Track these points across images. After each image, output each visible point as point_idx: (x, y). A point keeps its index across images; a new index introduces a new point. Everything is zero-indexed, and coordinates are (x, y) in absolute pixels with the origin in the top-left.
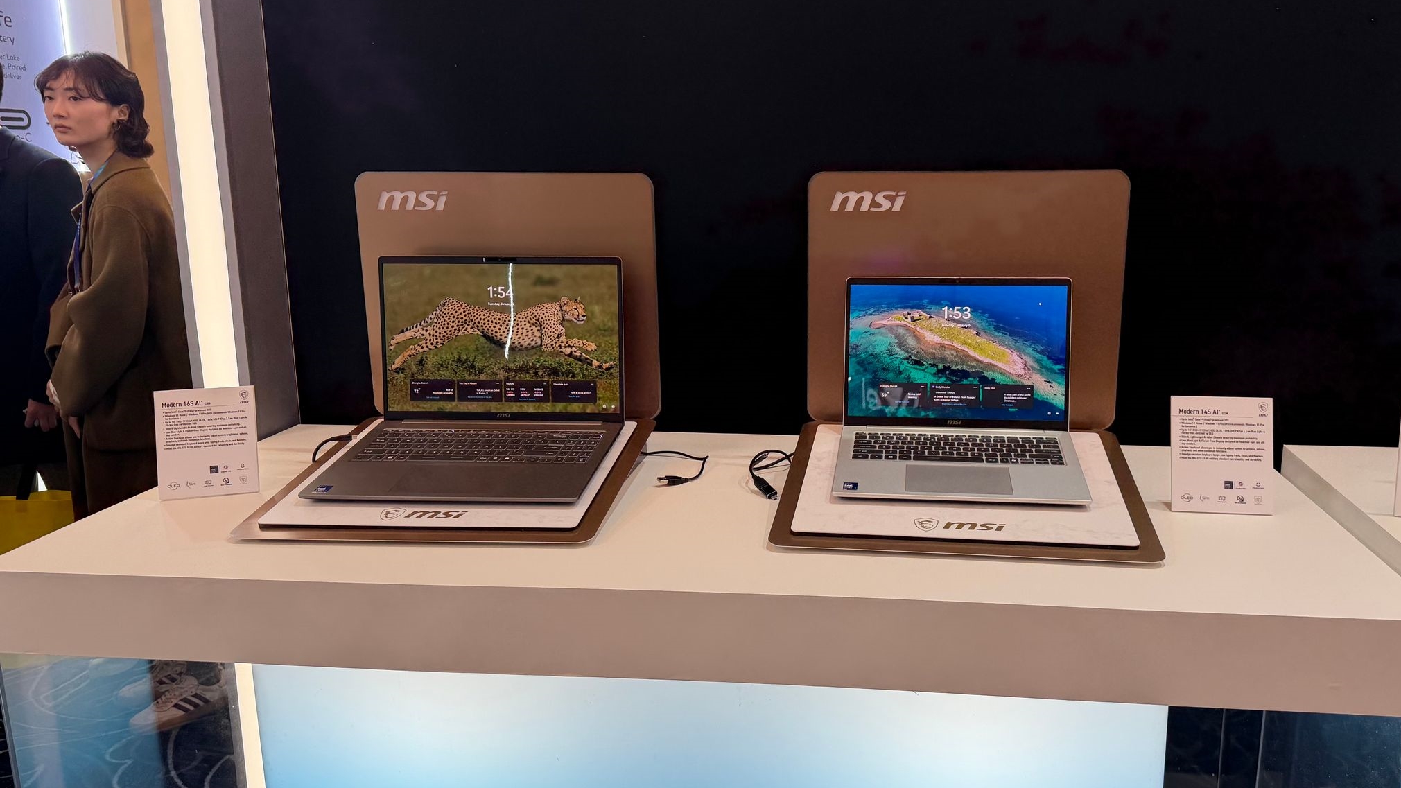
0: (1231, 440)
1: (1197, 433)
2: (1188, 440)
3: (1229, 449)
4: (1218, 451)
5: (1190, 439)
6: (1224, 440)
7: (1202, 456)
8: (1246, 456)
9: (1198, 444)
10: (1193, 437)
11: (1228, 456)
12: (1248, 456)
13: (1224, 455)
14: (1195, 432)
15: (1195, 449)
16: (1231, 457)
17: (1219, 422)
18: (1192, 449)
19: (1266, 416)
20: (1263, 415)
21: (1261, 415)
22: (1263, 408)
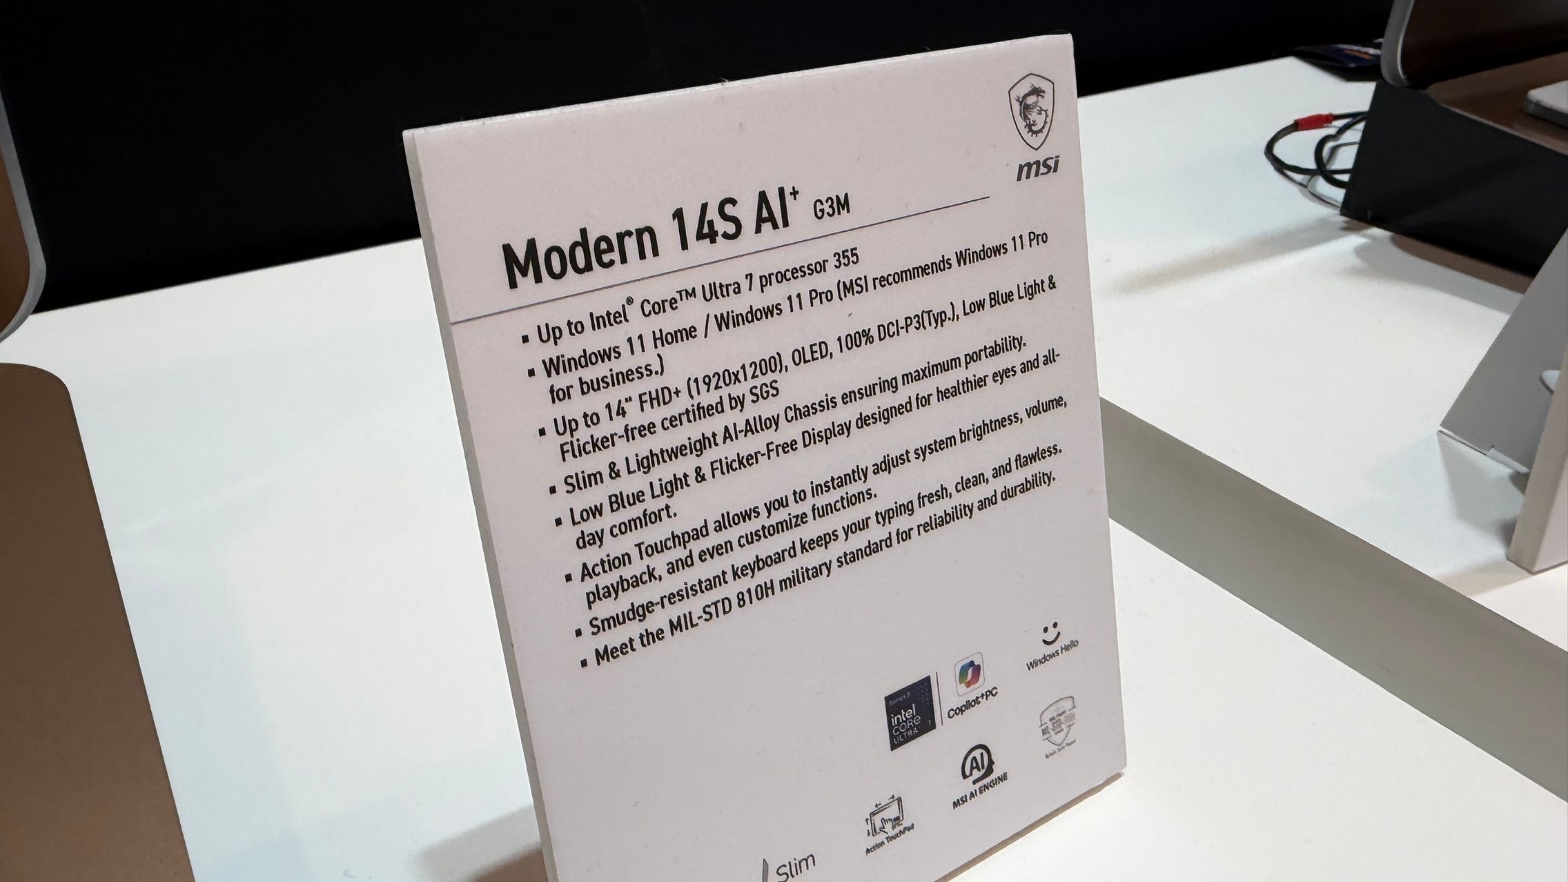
1: (674, 421)
2: (617, 501)
3: (886, 465)
5: (629, 484)
8: (979, 479)
10: (647, 463)
11: (885, 517)
12: (989, 474)
13: (862, 525)
14: (656, 414)
15: (679, 553)
16: (902, 522)
17: (802, 286)
18: (659, 563)
19: (1055, 170)
20: (1037, 163)
21: (1029, 165)
22: (1033, 116)
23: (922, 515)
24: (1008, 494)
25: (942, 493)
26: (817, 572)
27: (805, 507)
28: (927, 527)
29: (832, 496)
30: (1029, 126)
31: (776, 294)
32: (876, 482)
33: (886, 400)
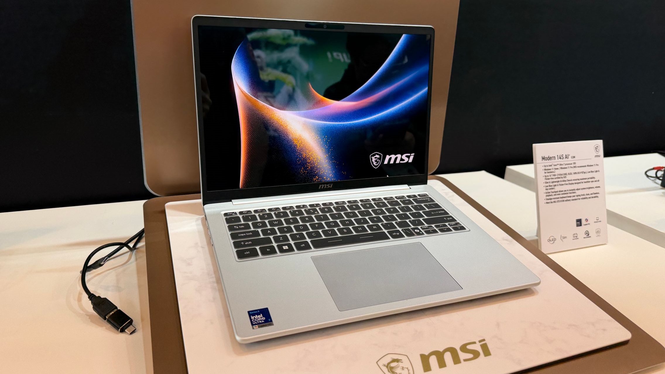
0: (578, 182)
1: (555, 178)
2: (550, 186)
3: (578, 189)
4: (570, 193)
5: (551, 184)
6: (574, 182)
7: (560, 199)
8: (588, 194)
9: (557, 188)
10: (553, 182)
11: (577, 196)
12: (590, 194)
13: (574, 196)
14: (554, 177)
15: (555, 193)
16: (579, 197)
17: (570, 166)
18: (553, 194)
19: (600, 156)
20: (597, 156)
21: (596, 156)
22: (597, 150)
23: (582, 197)
24: (592, 197)
25: (584, 195)
26: (569, 200)
27: (568, 192)
28: (582, 199)
29: (571, 192)
30: (597, 151)
31: (567, 166)
32: (576, 191)
33: (578, 181)
